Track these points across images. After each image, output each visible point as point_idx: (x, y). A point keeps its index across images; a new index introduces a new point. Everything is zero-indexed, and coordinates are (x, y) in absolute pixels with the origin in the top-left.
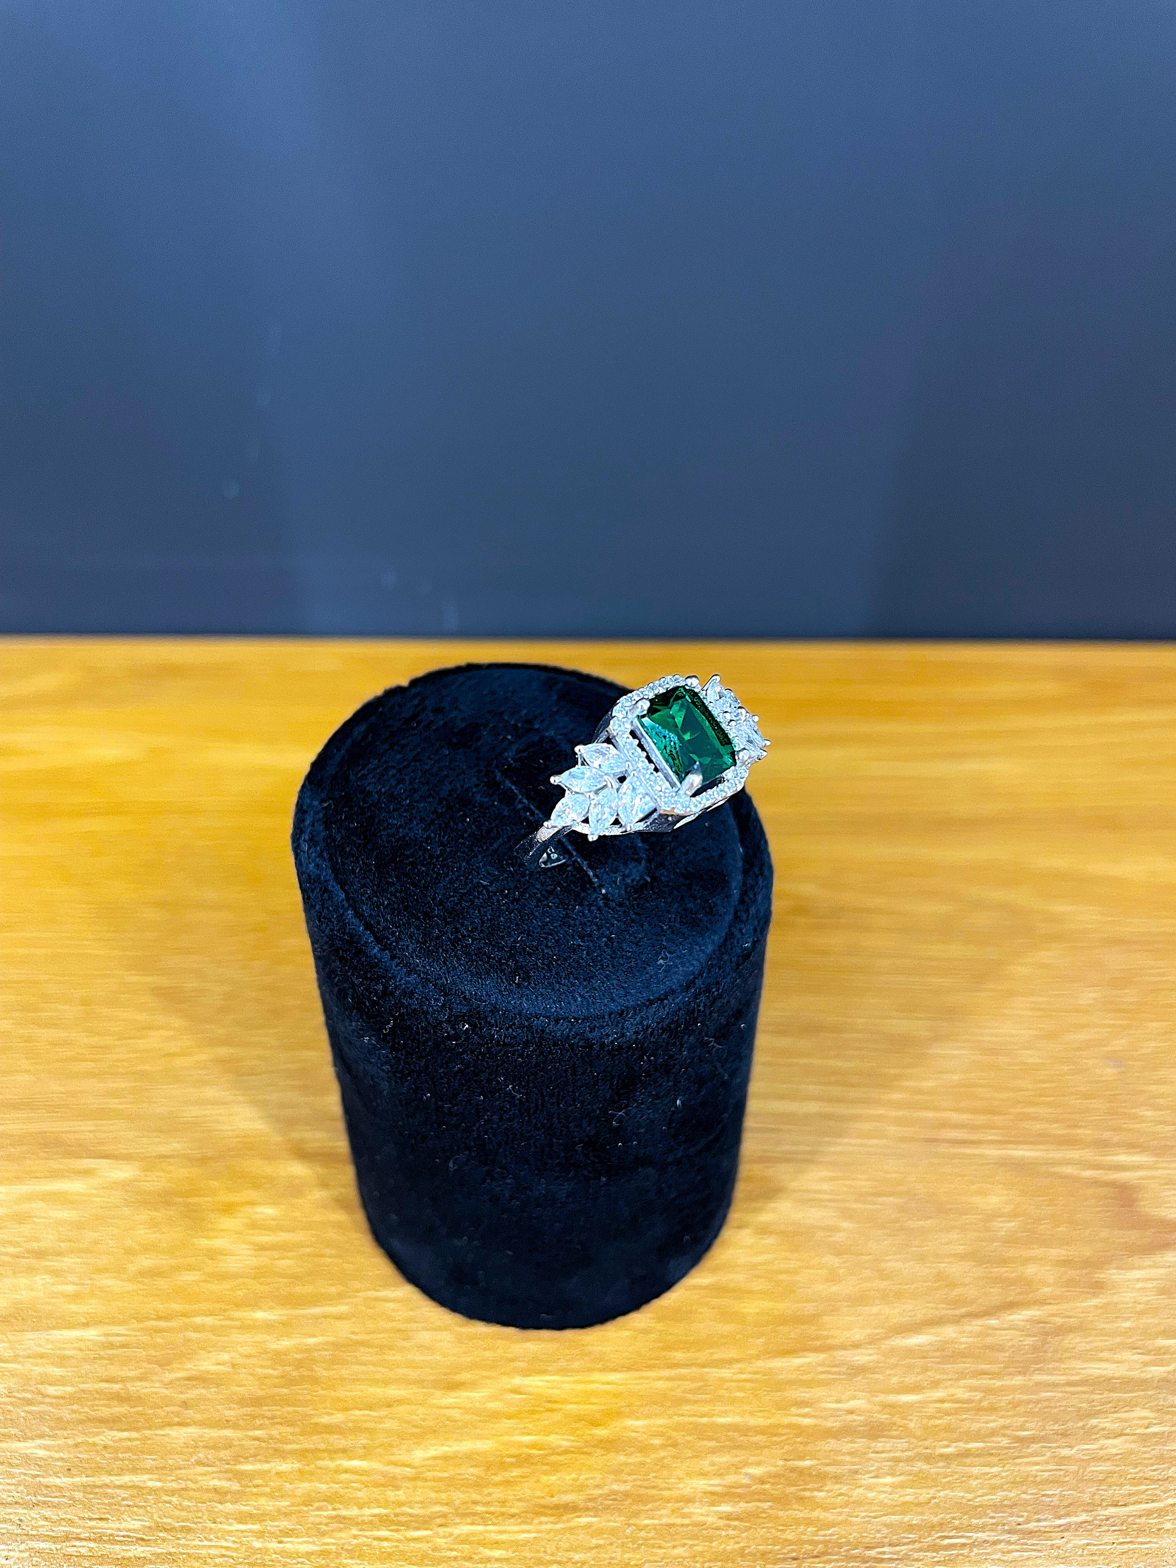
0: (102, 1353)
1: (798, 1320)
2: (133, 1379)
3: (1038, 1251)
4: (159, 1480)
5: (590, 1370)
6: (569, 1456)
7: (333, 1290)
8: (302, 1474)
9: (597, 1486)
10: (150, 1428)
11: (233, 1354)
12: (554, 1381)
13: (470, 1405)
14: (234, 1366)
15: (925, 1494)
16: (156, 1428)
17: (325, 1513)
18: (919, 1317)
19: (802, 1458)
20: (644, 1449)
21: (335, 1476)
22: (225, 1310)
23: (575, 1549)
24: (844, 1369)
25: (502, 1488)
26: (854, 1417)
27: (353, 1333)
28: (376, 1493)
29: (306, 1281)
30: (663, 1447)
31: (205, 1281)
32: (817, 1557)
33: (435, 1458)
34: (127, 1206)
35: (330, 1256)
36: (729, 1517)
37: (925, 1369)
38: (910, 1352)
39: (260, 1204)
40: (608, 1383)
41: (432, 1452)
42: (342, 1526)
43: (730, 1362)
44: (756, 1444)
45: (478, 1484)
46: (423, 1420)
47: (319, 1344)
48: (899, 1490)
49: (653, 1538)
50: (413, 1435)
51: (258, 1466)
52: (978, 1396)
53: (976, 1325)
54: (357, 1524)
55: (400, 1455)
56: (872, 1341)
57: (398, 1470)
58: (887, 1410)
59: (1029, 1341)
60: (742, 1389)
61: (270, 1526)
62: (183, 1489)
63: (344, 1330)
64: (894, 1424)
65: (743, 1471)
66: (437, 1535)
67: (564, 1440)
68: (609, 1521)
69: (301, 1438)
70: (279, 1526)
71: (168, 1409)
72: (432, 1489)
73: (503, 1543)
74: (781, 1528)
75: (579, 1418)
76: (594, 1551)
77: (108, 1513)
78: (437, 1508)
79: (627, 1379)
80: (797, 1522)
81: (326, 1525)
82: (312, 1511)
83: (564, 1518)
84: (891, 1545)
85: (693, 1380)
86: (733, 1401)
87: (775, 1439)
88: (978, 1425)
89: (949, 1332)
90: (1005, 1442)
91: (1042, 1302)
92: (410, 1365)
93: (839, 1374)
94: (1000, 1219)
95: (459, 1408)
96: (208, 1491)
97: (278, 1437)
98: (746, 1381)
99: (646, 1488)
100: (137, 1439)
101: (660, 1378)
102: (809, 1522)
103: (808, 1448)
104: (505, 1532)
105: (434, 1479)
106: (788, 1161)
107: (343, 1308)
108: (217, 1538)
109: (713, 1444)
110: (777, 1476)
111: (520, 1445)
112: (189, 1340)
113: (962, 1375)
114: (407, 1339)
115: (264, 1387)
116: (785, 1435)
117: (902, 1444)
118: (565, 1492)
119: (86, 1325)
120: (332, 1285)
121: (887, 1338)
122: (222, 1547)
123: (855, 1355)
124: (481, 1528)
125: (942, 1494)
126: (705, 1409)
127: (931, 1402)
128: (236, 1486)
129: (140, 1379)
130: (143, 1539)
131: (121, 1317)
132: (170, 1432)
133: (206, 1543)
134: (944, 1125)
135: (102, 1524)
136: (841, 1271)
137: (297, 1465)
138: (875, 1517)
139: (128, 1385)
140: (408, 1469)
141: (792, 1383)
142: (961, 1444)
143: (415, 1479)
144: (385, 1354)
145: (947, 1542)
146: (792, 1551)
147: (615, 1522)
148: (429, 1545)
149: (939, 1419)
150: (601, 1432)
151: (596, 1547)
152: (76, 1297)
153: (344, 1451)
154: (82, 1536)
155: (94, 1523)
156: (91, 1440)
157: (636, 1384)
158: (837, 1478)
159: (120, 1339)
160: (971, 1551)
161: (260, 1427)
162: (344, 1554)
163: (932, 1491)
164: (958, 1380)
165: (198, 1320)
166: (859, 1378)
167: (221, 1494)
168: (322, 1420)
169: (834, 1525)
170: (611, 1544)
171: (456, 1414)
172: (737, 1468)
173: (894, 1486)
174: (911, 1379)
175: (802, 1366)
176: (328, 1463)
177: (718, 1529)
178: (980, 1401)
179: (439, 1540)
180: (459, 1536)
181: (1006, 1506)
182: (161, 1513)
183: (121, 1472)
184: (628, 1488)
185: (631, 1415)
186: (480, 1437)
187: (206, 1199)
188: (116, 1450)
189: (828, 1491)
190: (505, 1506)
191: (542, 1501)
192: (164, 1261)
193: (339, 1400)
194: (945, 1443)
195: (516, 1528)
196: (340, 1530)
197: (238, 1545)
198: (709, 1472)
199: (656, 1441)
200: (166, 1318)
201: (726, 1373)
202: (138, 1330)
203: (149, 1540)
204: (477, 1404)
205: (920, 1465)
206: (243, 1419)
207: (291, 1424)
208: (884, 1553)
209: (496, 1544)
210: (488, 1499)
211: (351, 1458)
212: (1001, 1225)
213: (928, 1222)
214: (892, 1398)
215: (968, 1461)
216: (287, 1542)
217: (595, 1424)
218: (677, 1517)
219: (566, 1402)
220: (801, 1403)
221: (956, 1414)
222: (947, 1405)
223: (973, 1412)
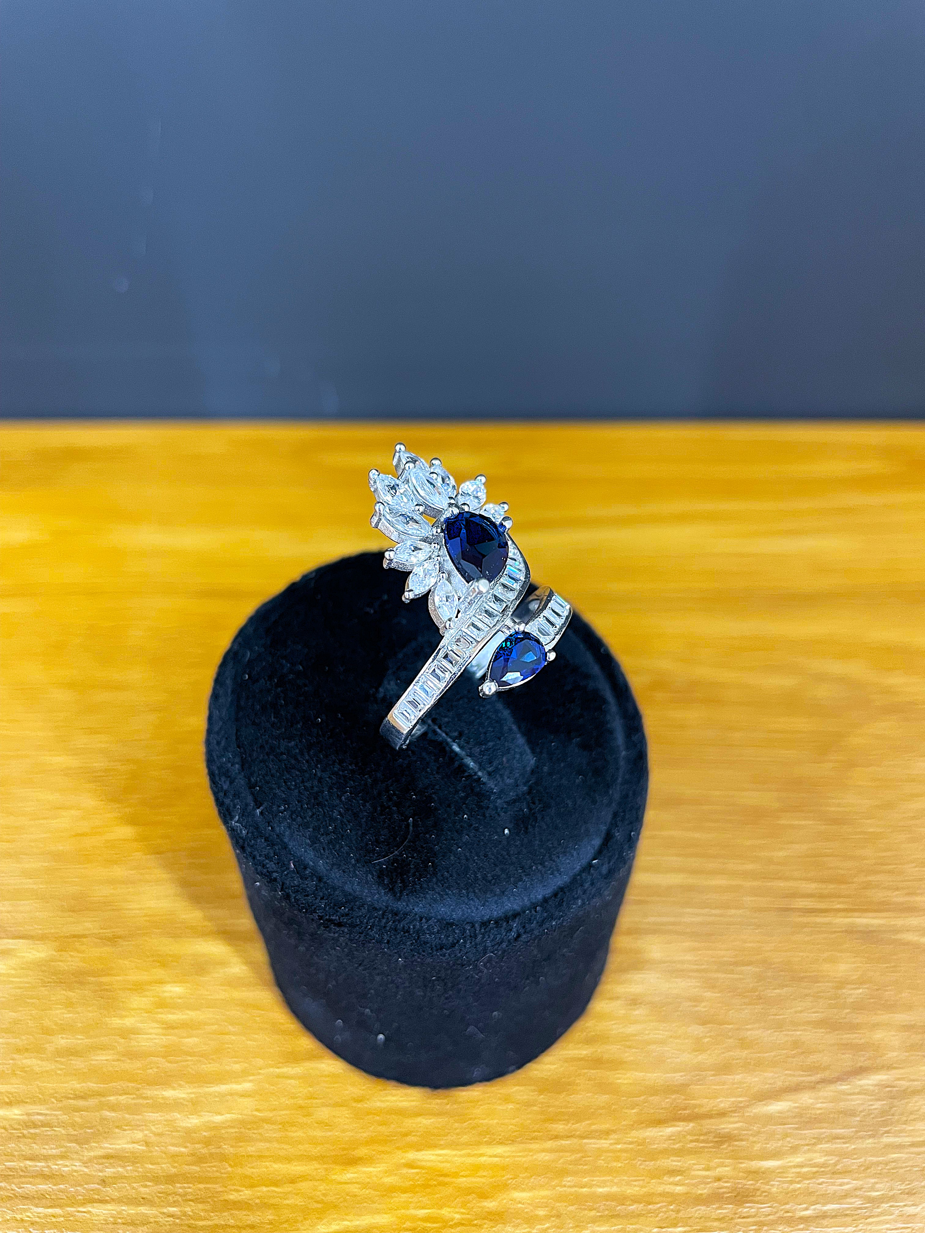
0: (25, 1132)
1: (669, 1089)
2: (54, 1157)
3: (884, 1017)
5: (479, 1144)
7: (237, 1067)
10: (72, 1205)
11: (146, 1132)
12: (446, 1155)
13: (368, 1180)
14: (147, 1144)
16: (78, 1206)
18: (778, 1084)
20: (530, 1220)
22: (138, 1089)
24: (711, 1138)
26: (722, 1184)
27: (257, 1110)
29: (212, 1059)
30: (547, 1218)
31: (118, 1060)
34: (44, 986)
35: (234, 1034)
37: (786, 1135)
38: (770, 1119)
39: (169, 982)
40: (495, 1156)
43: (607, 1133)
44: (633, 1212)
46: (324, 1195)
47: (227, 1121)
50: (316, 1210)
52: (833, 1160)
53: (829, 1091)
56: (737, 1109)
58: (752, 1176)
59: (878, 1105)
60: (617, 1159)
63: (249, 1108)
64: (758, 1190)
67: (456, 1213)
71: (88, 1186)
75: (469, 1191)
79: (512, 1152)
85: (573, 1151)
86: (610, 1171)
87: (650, 1207)
88: (834, 1188)
89: (806, 1098)
90: (858, 1203)
91: (889, 1067)
92: (312, 1140)
93: (707, 1142)
94: (849, 986)
95: (358, 1183)
97: (191, 1213)
98: (621, 1151)
100: (61, 1216)
101: (543, 1151)
103: (681, 1214)
106: (655, 932)
107: (247, 1086)
109: (593, 1213)
112: (105, 1119)
113: (819, 1140)
114: (309, 1115)
115: (176, 1165)
116: (659, 1203)
117: (765, 1209)
119: (10, 1104)
120: (236, 1063)
121: (750, 1105)
123: (721, 1123)
126: (585, 1180)
127: (792, 1167)
129: (63, 1157)
131: (41, 1096)
132: (90, 1209)
134: (794, 895)
136: (707, 1040)
139: (51, 1164)
141: (664, 1152)
142: (818, 1206)
144: (287, 1130)
149: (798, 1183)
156: (18, 1217)
157: (521, 1157)
159: (40, 1118)
161: (174, 1204)
164: (814, 1144)
165: (113, 1099)
166: (725, 1146)
168: (231, 1197)
171: (354, 1189)
174: (772, 1146)
175: (672, 1136)
178: (835, 1164)
185: (517, 1187)
186: (378, 1212)
187: (118, 978)
192: (79, 1041)
193: (246, 1177)
194: (805, 1206)
199: (541, 1212)
200: (83, 1097)
201: (604, 1143)
202: (58, 1110)
204: (375, 1179)
206: (159, 1197)
207: (203, 1200)
212: (850, 992)
213: (784, 991)
214: (755, 1164)
215: (825, 1222)
217: (483, 1196)
219: (456, 1175)
220: (673, 1172)
221: (814, 1178)
222: (805, 1170)
223: (828, 1176)
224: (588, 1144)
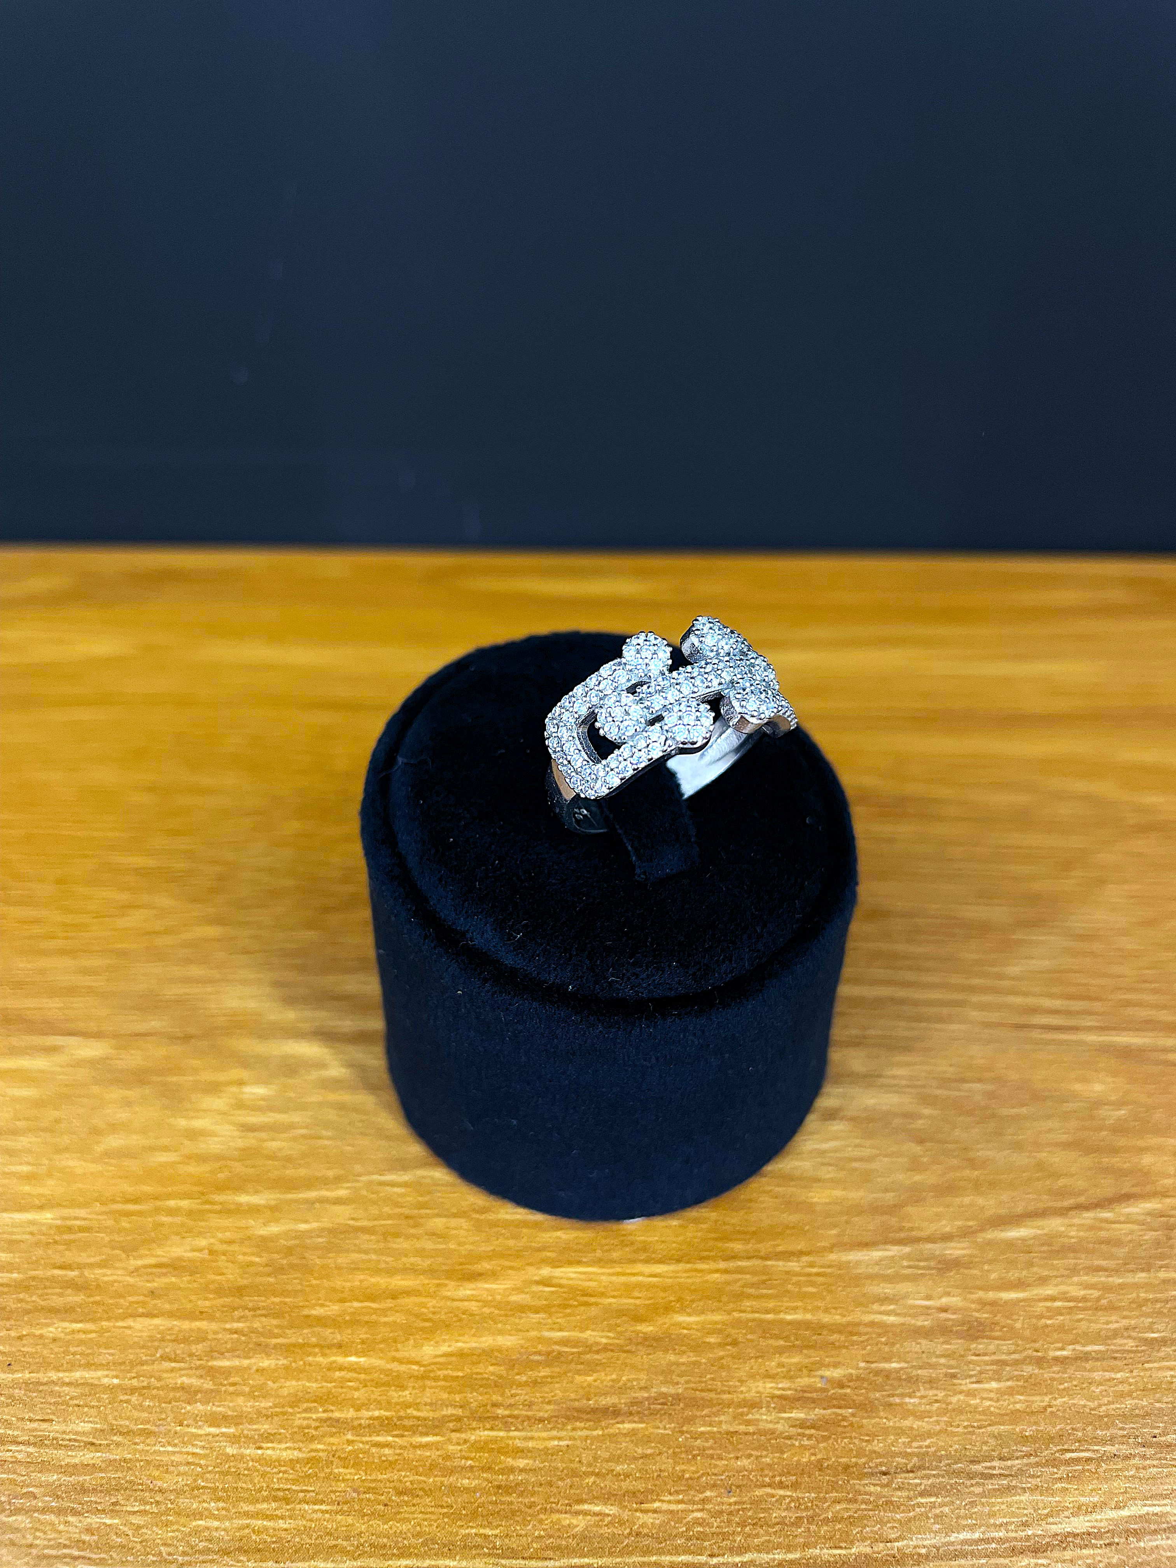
0: (57, 1238)
1: (876, 1210)
2: (91, 1266)
3: (1153, 1141)
4: (117, 1377)
5: (633, 1261)
6: (609, 1354)
7: (331, 1174)
8: (289, 1372)
9: (641, 1389)
10: (109, 1319)
11: (212, 1240)
12: (590, 1273)
13: (490, 1298)
14: (211, 1252)
15: (1039, 1401)
16: (117, 1320)
17: (314, 1416)
18: (1020, 1210)
19: (888, 1360)
20: (698, 1347)
21: (329, 1373)
22: (203, 1194)
23: (617, 1459)
24: (932, 1264)
25: (528, 1389)
26: (949, 1315)
27: (353, 1219)
28: (376, 1394)
29: (299, 1164)
30: (720, 1345)
31: (182, 1163)
32: (912, 1472)
33: (445, 1355)
34: (96, 1085)
35: (329, 1138)
36: (803, 1424)
37: (1030, 1264)
38: (1010, 1245)
39: (248, 1083)
40: (655, 1276)
41: (445, 1348)
42: (334, 1430)
43: (797, 1254)
44: (833, 1343)
45: (498, 1385)
46: (434, 1313)
47: (313, 1230)
48: (1006, 1397)
49: (711, 1448)
50: (422, 1329)
51: (236, 1362)
52: (1096, 1294)
53: (1087, 1218)
54: (353, 1428)
55: (407, 1351)
56: (965, 1233)
57: (403, 1368)
58: (988, 1308)
59: (1150, 1235)
60: (812, 1284)
61: (247, 1428)
62: (144, 1388)
63: (342, 1215)
64: (996, 1324)
65: (820, 1373)
66: (449, 1440)
67: (602, 1337)
68: (658, 1428)
69: (287, 1331)
70: (260, 1430)
71: (131, 1299)
72: (443, 1388)
73: (529, 1451)
74: (867, 1438)
75: (621, 1313)
76: (641, 1461)
77: (54, 1414)
78: (450, 1411)
79: (677, 1272)
80: (886, 1431)
81: (316, 1428)
82: (299, 1413)
83: (603, 1424)
84: (1001, 1459)
85: (753, 1273)
86: (803, 1296)
87: (855, 1338)
88: (1099, 1326)
89: (1055, 1224)
90: (1130, 1344)
91: (1161, 1195)
92: (421, 1253)
93: (929, 1268)
94: (1106, 1107)
95: (476, 1301)
96: (174, 1389)
97: (260, 1330)
98: (817, 1274)
99: (702, 1391)
100: (91, 1332)
101: (717, 1271)
102: (900, 1432)
103: (895, 1349)
104: (532, 1438)
105: (445, 1379)
107: (342, 1193)
108: (184, 1443)
109: (781, 1342)
110: (859, 1378)
111: (550, 1341)
112: (160, 1225)
113: (1074, 1271)
114: (415, 1226)
115: (246, 1276)
116: (866, 1334)
117: (1007, 1345)
118: (605, 1394)
119: (41, 1208)
120: (329, 1168)
121: (982, 1230)
122: (188, 1453)
123: (945, 1249)
124: (502, 1434)
125: (1060, 1401)
126: (771, 1304)
127: (1040, 1300)
128: (208, 1385)
129: (101, 1266)
130: (93, 1444)
131: (82, 1199)
132: (132, 1324)
133: (170, 1449)
134: (1034, 1010)
135: (45, 1425)
136: (925, 1160)
137: (283, 1362)
138: (979, 1427)
139: (86, 1273)
140: (415, 1367)
141: (871, 1277)
142: (1078, 1347)
143: (424, 1377)
144: (389, 1241)
145: (1068, 1455)
146: (881, 1464)
147: (665, 1428)
148: (438, 1453)
149: (1049, 1318)
150: (647, 1328)
151: (642, 1458)
152: (29, 1178)
153: (340, 1346)
154: (20, 1440)
155: (35, 1425)
156: (38, 1332)
157: (688, 1277)
158: (931, 1382)
159: (78, 1223)
160: (1099, 1466)
161: (239, 1320)
162: (336, 1461)
163: (1047, 1399)
164: (1068, 1277)
165: (172, 1203)
166: (952, 1274)
167: (191, 1394)
168: (313, 1312)
169: (929, 1435)
170: (660, 1454)
171: (473, 1306)
172: (811, 1370)
173: (1000, 1392)
174: (1014, 1275)
175: (884, 1259)
176: (320, 1359)
177: (790, 1438)
178: (1098, 1299)
179: (451, 1447)
180: (476, 1442)
181: (1137, 1416)
182: (116, 1413)
183: (72, 1367)
184: (680, 1391)
185: (682, 1310)
186: (501, 1332)
187: (187, 1078)
188: (69, 1343)
189: (922, 1397)
190: (531, 1410)
191: (577, 1404)
192: (135, 1140)
193: (334, 1290)
194: (1060, 1345)
195: (544, 1434)
196: (332, 1435)
197: (208, 1452)
198: (777, 1374)
199: (712, 1340)
200: (136, 1201)
201: (793, 1265)
202: (102, 1213)
203: (100, 1445)
204: (498, 1297)
205: (1028, 1369)
206: (221, 1311)
207: (278, 1315)
208: (994, 1468)
209: (520, 1452)
210: (512, 1401)
211: (346, 1356)
212: (1108, 1113)
213: (1024, 1110)
214: (992, 1295)
215: (1088, 1366)
216: (268, 1448)
217: (638, 1319)
218: (740, 1424)
219: (603, 1295)
220: (884, 1300)
221: (1069, 1314)
222: (1058, 1304)
223: (1090, 1312)
224: (773, 1266)
